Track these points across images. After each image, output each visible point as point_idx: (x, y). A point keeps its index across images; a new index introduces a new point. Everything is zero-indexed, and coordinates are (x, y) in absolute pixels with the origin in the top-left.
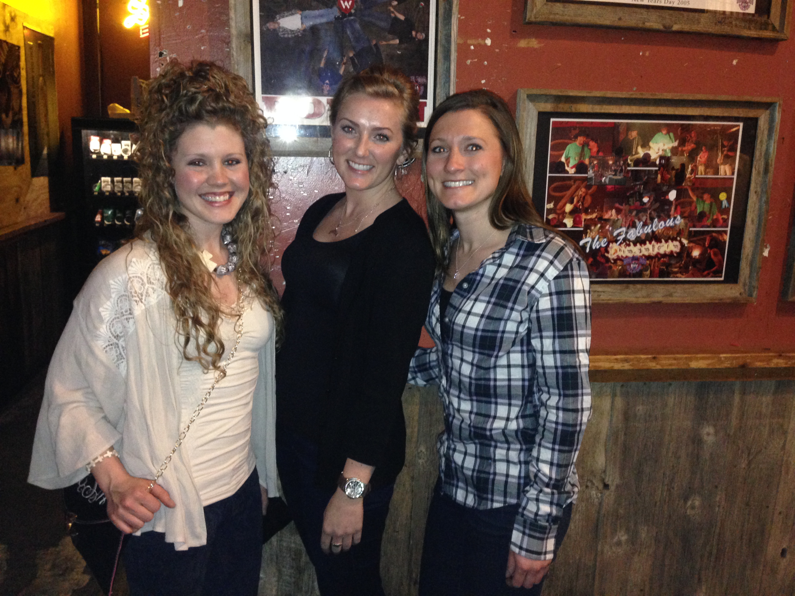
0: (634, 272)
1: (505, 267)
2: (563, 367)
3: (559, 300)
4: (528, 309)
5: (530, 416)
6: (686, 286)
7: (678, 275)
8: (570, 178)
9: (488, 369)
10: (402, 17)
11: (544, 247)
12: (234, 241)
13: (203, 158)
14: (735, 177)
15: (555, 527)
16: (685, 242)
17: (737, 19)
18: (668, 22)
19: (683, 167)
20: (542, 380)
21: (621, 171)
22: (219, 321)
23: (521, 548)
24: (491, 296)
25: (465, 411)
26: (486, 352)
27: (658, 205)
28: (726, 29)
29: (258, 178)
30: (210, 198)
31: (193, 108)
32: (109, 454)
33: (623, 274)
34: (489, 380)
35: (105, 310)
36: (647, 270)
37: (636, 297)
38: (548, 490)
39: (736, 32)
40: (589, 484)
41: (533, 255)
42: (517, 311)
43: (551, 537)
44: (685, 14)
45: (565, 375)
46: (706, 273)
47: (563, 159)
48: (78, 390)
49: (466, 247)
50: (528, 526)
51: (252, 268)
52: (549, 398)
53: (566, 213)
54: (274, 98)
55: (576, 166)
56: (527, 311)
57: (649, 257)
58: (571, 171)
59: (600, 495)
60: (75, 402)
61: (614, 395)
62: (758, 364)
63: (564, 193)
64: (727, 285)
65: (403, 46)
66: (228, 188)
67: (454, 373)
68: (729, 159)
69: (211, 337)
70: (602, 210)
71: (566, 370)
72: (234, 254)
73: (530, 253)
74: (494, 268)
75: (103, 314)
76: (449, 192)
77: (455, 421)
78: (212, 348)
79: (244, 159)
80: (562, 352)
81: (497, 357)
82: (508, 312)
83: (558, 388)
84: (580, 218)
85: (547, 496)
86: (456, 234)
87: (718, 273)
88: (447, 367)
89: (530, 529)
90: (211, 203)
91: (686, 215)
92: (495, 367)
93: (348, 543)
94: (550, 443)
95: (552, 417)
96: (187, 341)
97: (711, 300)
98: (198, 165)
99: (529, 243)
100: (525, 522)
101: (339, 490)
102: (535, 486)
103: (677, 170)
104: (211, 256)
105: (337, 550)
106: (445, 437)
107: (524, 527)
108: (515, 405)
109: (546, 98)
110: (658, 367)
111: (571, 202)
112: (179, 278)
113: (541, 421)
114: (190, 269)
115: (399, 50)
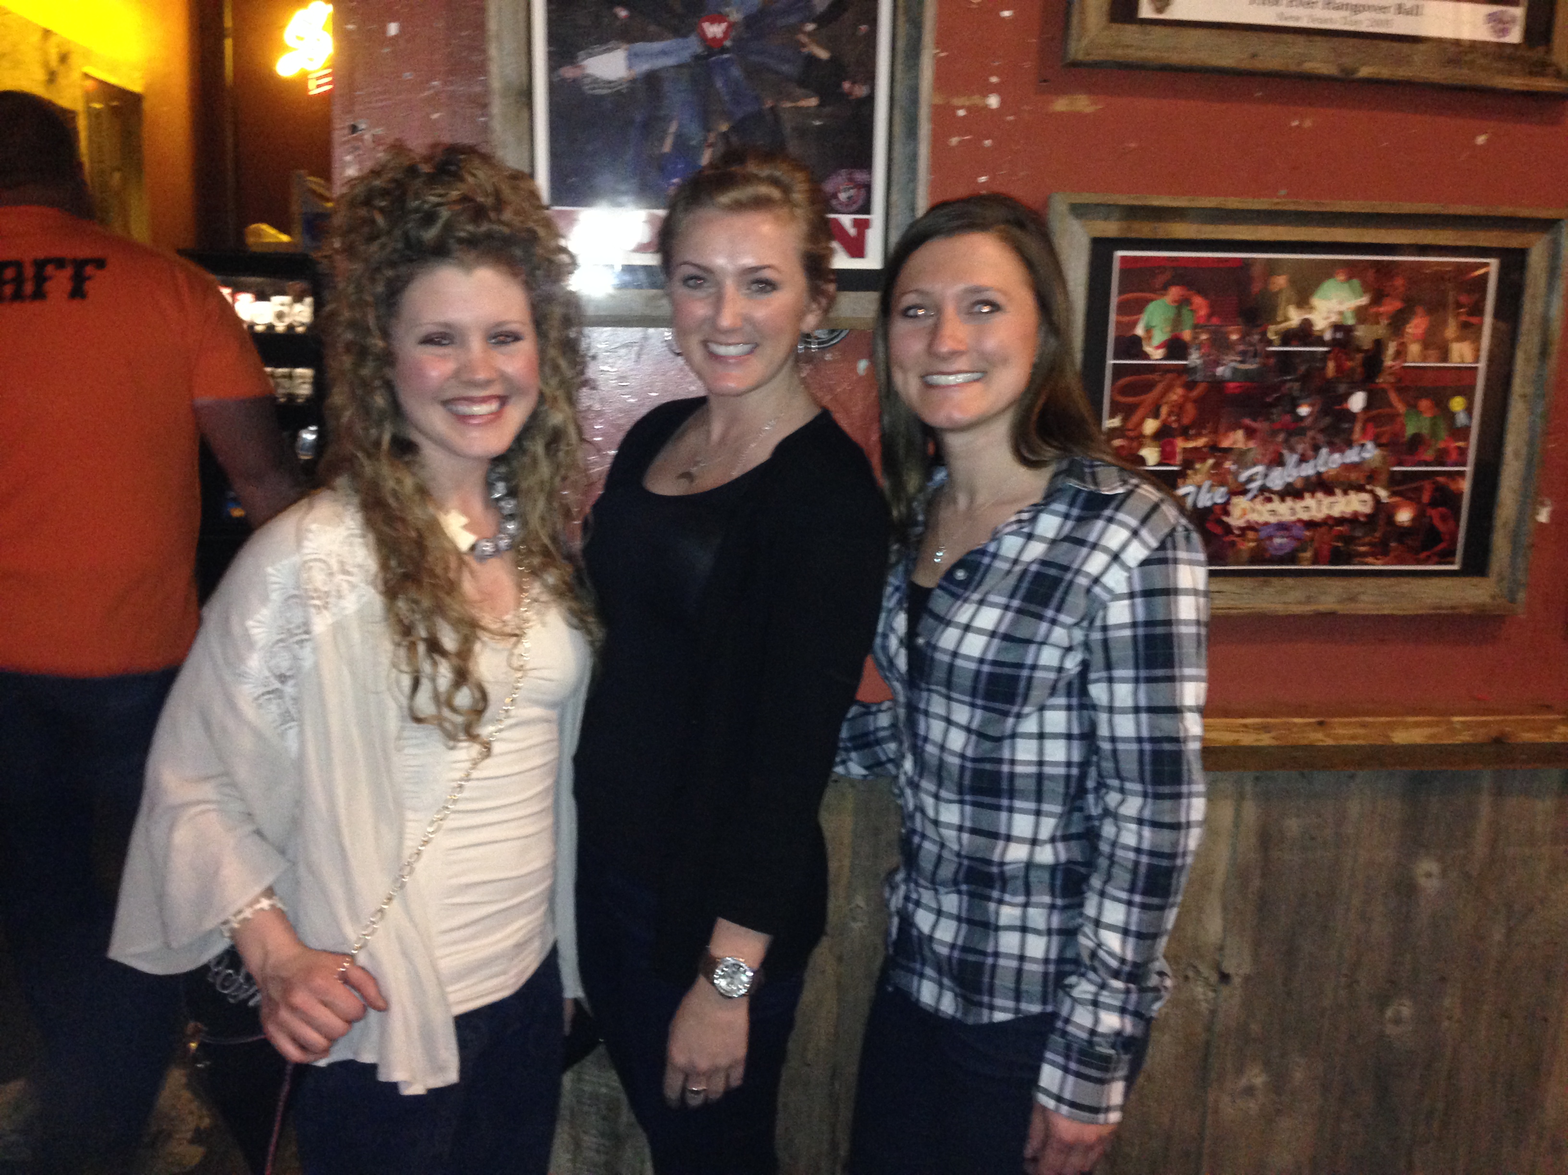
0: (1280, 553)
1: (1042, 539)
2: (1152, 740)
3: (1148, 608)
4: (1085, 624)
5: (1078, 837)
6: (1384, 581)
7: (1367, 560)
8: (1153, 368)
9: (999, 740)
10: (823, 54)
11: (1119, 502)
12: (512, 493)
13: (448, 331)
14: (1482, 365)
15: (1126, 1058)
16: (1382, 493)
17: (1485, 55)
18: (1348, 61)
19: (1379, 345)
20: (1108, 765)
21: (1255, 355)
22: (477, 647)
23: (1059, 1099)
24: (1012, 596)
25: (949, 826)
26: (998, 705)
27: (1327, 421)
28: (1462, 75)
29: (556, 368)
30: (464, 409)
31: (431, 234)
32: (265, 903)
33: (1258, 556)
34: (1000, 761)
35: (258, 624)
36: (1305, 550)
37: (1285, 603)
38: (1118, 984)
39: (1484, 79)
40: (1191, 974)
41: (1098, 517)
42: (1063, 625)
43: (1117, 1079)
44: (1384, 45)
45: (1157, 755)
46: (1423, 555)
47: (1140, 331)
48: (207, 778)
49: (962, 501)
50: (1074, 1055)
51: (545, 546)
52: (1122, 802)
53: (1144, 437)
54: (572, 212)
55: (1165, 345)
56: (1082, 628)
57: (1310, 524)
58: (1156, 354)
59: (1211, 995)
60: (199, 802)
61: (1241, 797)
62: (1528, 736)
63: (1142, 397)
64: (1467, 579)
65: (828, 110)
66: (496, 389)
67: (930, 749)
68: (1469, 331)
69: (462, 676)
70: (1215, 431)
71: (1158, 747)
72: (511, 517)
73: (1091, 513)
74: (1018, 541)
75: (254, 631)
76: (935, 394)
77: (927, 845)
78: (464, 698)
79: (527, 330)
80: (1152, 710)
81: (1019, 716)
82: (1044, 626)
83: (1142, 781)
84: (1173, 445)
85: (1116, 995)
86: (940, 476)
87: (1447, 556)
88: (915, 735)
89: (1080, 1062)
90: (464, 419)
91: (1384, 440)
92: (1014, 736)
93: (718, 1086)
94: (1123, 890)
95: (1129, 838)
96: (416, 684)
97: (1434, 608)
98: (439, 344)
99: (1091, 493)
100: (1068, 1047)
101: (702, 980)
102: (1091, 975)
103: (1367, 351)
104: (464, 520)
105: (695, 1101)
106: (900, 876)
107: (1067, 1057)
108: (1050, 815)
109: (1106, 210)
110: (1330, 742)
111: (1156, 416)
112: (400, 565)
113: (1105, 848)
114: (420, 544)
115: (818, 117)
